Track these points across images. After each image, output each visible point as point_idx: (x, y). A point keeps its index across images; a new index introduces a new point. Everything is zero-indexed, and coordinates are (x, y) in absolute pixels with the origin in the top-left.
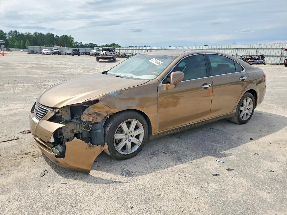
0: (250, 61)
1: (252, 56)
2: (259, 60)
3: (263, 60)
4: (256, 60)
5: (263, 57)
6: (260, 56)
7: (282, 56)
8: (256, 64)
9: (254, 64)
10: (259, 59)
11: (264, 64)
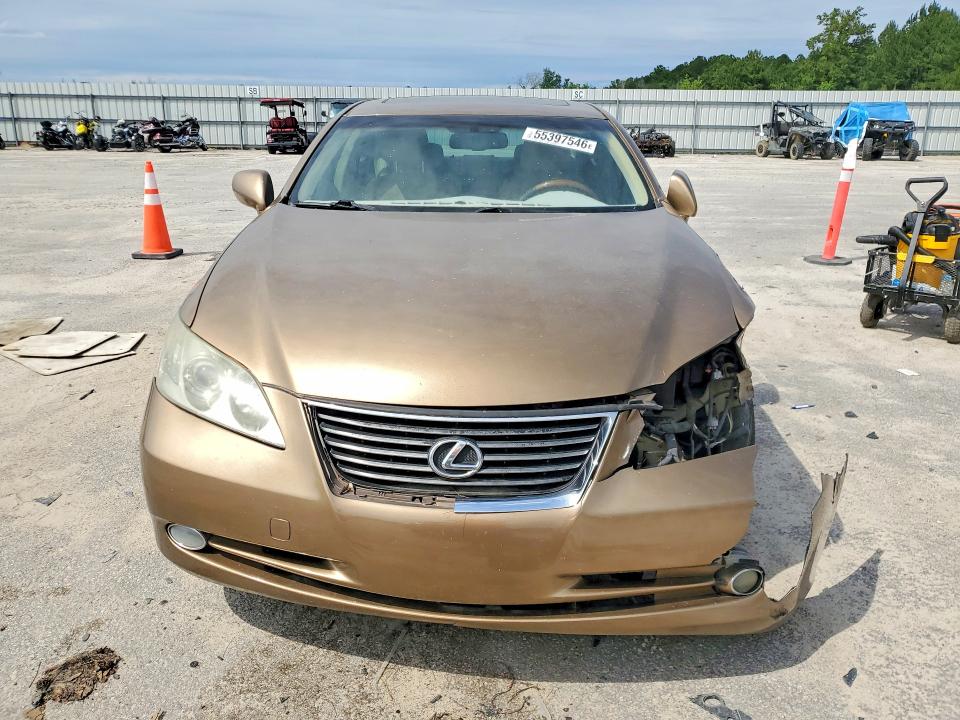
0: (161, 141)
1: (163, 122)
2: (187, 137)
3: (197, 135)
4: (177, 134)
5: (195, 124)
6: (184, 122)
7: (242, 123)
8: (181, 148)
9: (173, 150)
10: (183, 132)
11: (204, 148)
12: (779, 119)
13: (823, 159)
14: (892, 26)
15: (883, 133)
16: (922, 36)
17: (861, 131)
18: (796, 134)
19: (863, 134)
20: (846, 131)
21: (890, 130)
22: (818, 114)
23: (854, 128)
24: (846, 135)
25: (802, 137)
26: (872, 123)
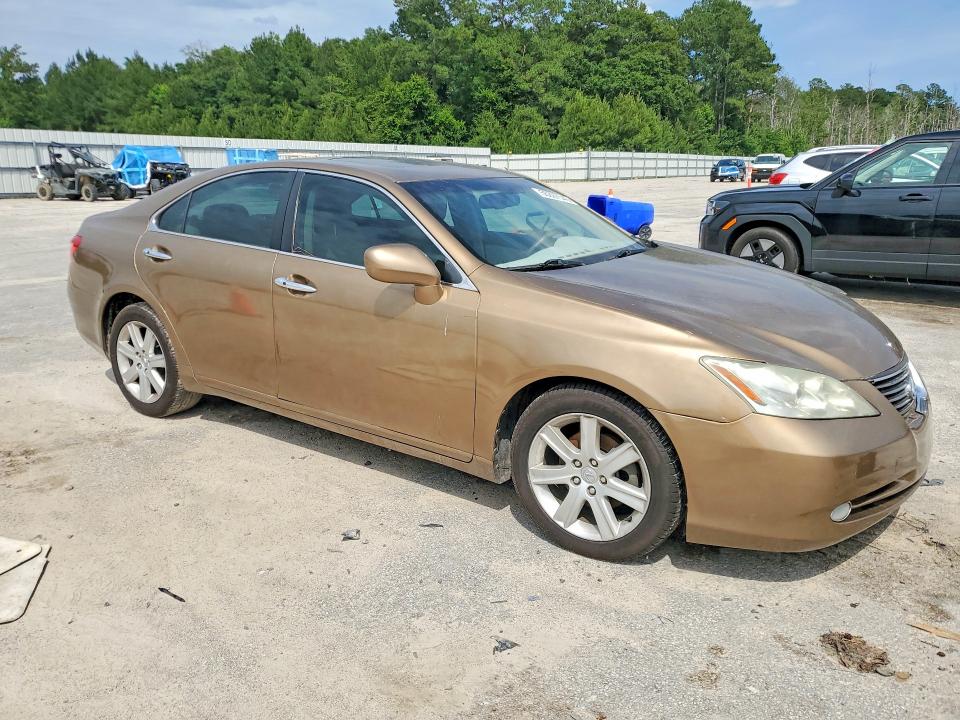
12: (58, 160)
13: (116, 200)
14: (54, 69)
15: (166, 175)
16: (89, 81)
17: (145, 173)
18: (84, 176)
19: (149, 175)
20: (128, 173)
21: (173, 172)
22: (99, 155)
23: (136, 169)
24: (130, 176)
25: (91, 179)
26: (154, 165)
